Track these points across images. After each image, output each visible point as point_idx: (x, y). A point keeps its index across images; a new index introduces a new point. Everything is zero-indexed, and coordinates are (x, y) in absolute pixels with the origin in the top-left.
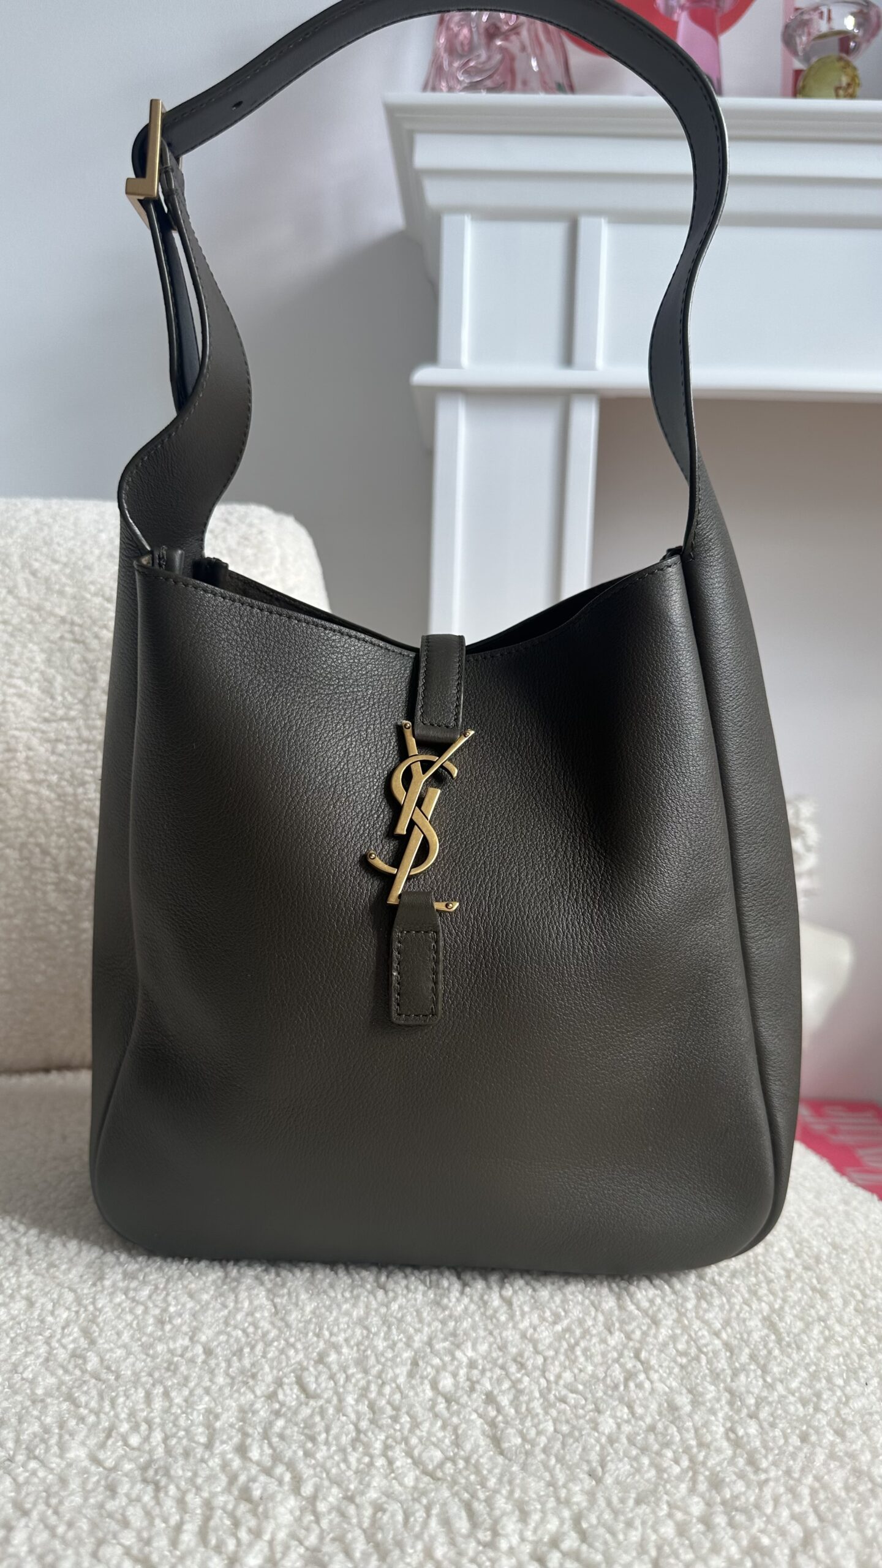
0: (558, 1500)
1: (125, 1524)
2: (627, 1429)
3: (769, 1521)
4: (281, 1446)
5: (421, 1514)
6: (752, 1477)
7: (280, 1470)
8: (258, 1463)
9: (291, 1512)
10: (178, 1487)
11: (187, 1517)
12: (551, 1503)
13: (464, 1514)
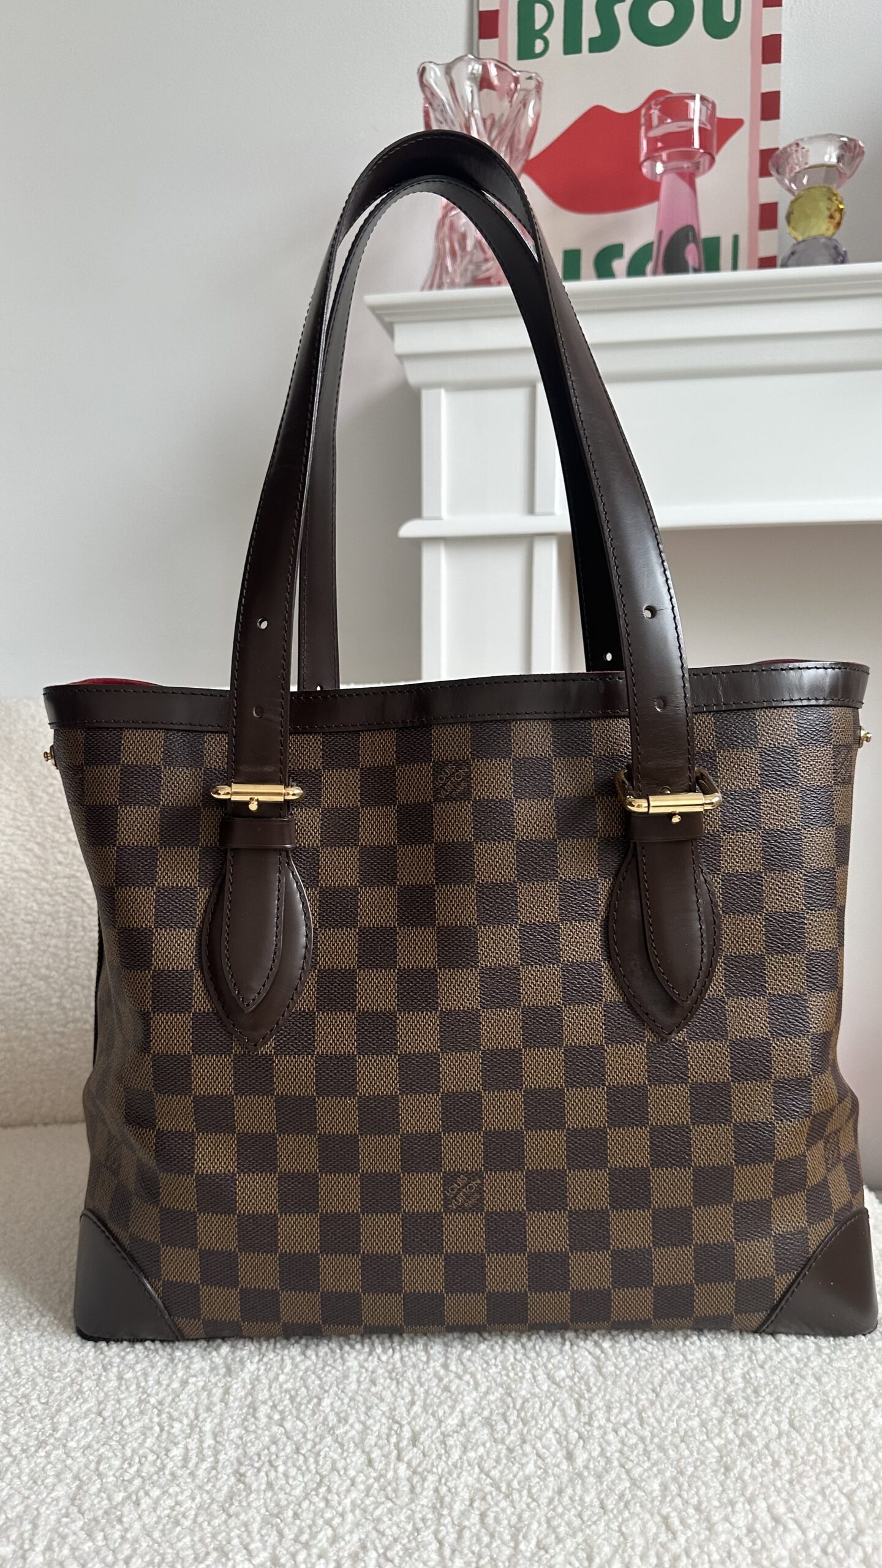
0: (631, 1402)
1: (382, 1400)
2: (681, 1367)
3: (757, 1423)
4: (469, 1364)
5: (549, 1405)
6: (754, 1400)
7: (467, 1377)
8: (456, 1373)
9: (475, 1400)
10: (409, 1383)
11: (416, 1398)
12: (626, 1404)
13: (574, 1407)
